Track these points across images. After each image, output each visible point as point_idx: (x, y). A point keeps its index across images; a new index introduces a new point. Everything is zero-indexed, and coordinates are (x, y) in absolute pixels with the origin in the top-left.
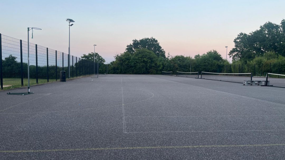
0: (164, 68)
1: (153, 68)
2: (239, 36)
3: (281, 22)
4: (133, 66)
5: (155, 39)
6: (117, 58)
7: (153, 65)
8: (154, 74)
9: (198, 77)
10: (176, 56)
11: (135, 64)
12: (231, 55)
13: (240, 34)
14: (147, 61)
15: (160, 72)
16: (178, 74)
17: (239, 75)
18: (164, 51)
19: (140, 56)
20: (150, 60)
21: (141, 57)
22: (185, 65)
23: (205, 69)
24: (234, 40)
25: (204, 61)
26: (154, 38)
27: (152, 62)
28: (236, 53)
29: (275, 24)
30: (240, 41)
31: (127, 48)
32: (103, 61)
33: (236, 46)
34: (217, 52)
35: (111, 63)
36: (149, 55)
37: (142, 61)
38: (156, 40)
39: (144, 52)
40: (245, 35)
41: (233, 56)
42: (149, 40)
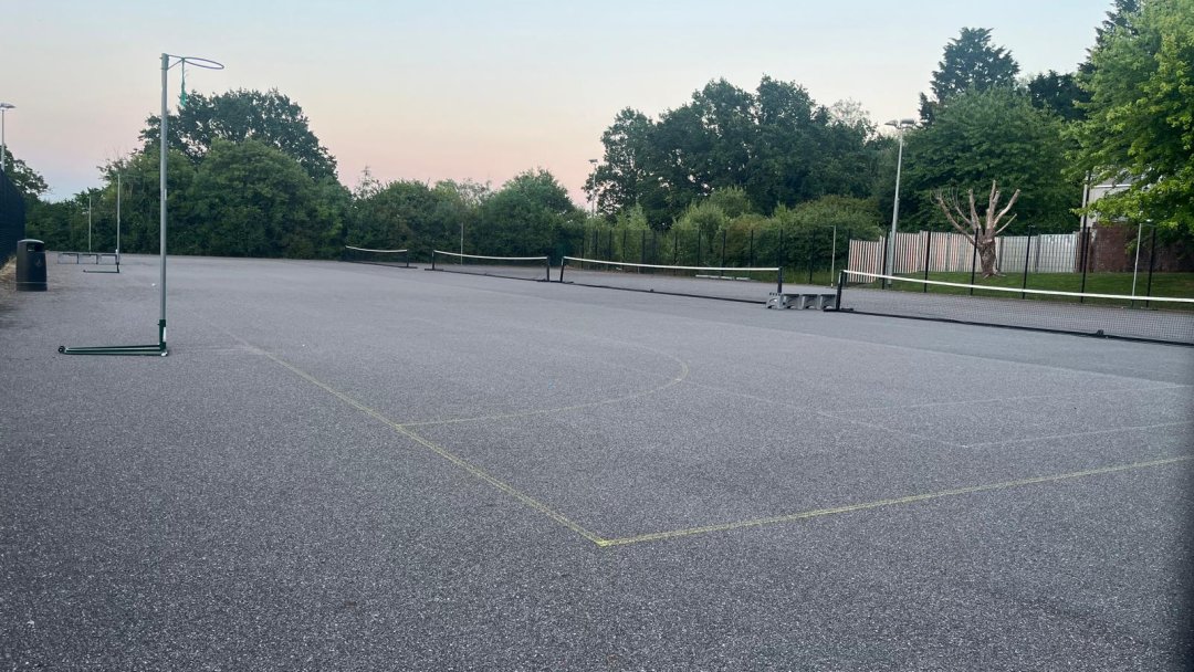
0: (349, 231)
1: (298, 229)
2: (619, 119)
3: (759, 85)
4: (202, 215)
5: (288, 100)
6: (112, 176)
7: (301, 215)
8: (307, 258)
9: (545, 277)
10: (397, 184)
11: (212, 206)
12: (591, 192)
13: (624, 113)
14: (272, 200)
15: (332, 250)
16: (439, 263)
17: (643, 271)
18: (331, 158)
19: (236, 173)
20: (285, 196)
21: (244, 180)
22: (437, 223)
23: (512, 241)
24: (602, 134)
25: (507, 210)
26: (281, 94)
27: (295, 201)
28: (608, 185)
29: (739, 90)
30: (622, 140)
31: (148, 128)
32: (32, 186)
33: (610, 158)
34: (551, 179)
35: (83, 198)
36: (279, 171)
37: (249, 194)
38: (291, 103)
39: (254, 155)
40: (641, 118)
41: (600, 195)
42: (263, 99)
